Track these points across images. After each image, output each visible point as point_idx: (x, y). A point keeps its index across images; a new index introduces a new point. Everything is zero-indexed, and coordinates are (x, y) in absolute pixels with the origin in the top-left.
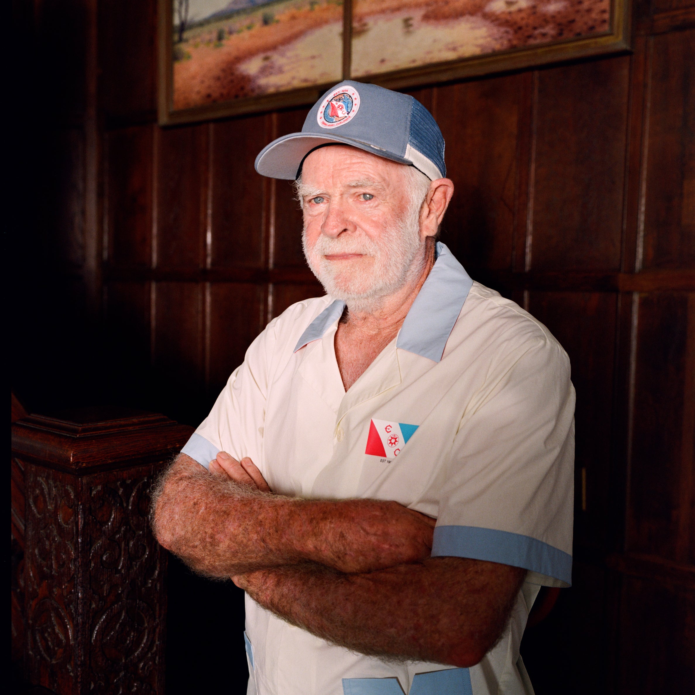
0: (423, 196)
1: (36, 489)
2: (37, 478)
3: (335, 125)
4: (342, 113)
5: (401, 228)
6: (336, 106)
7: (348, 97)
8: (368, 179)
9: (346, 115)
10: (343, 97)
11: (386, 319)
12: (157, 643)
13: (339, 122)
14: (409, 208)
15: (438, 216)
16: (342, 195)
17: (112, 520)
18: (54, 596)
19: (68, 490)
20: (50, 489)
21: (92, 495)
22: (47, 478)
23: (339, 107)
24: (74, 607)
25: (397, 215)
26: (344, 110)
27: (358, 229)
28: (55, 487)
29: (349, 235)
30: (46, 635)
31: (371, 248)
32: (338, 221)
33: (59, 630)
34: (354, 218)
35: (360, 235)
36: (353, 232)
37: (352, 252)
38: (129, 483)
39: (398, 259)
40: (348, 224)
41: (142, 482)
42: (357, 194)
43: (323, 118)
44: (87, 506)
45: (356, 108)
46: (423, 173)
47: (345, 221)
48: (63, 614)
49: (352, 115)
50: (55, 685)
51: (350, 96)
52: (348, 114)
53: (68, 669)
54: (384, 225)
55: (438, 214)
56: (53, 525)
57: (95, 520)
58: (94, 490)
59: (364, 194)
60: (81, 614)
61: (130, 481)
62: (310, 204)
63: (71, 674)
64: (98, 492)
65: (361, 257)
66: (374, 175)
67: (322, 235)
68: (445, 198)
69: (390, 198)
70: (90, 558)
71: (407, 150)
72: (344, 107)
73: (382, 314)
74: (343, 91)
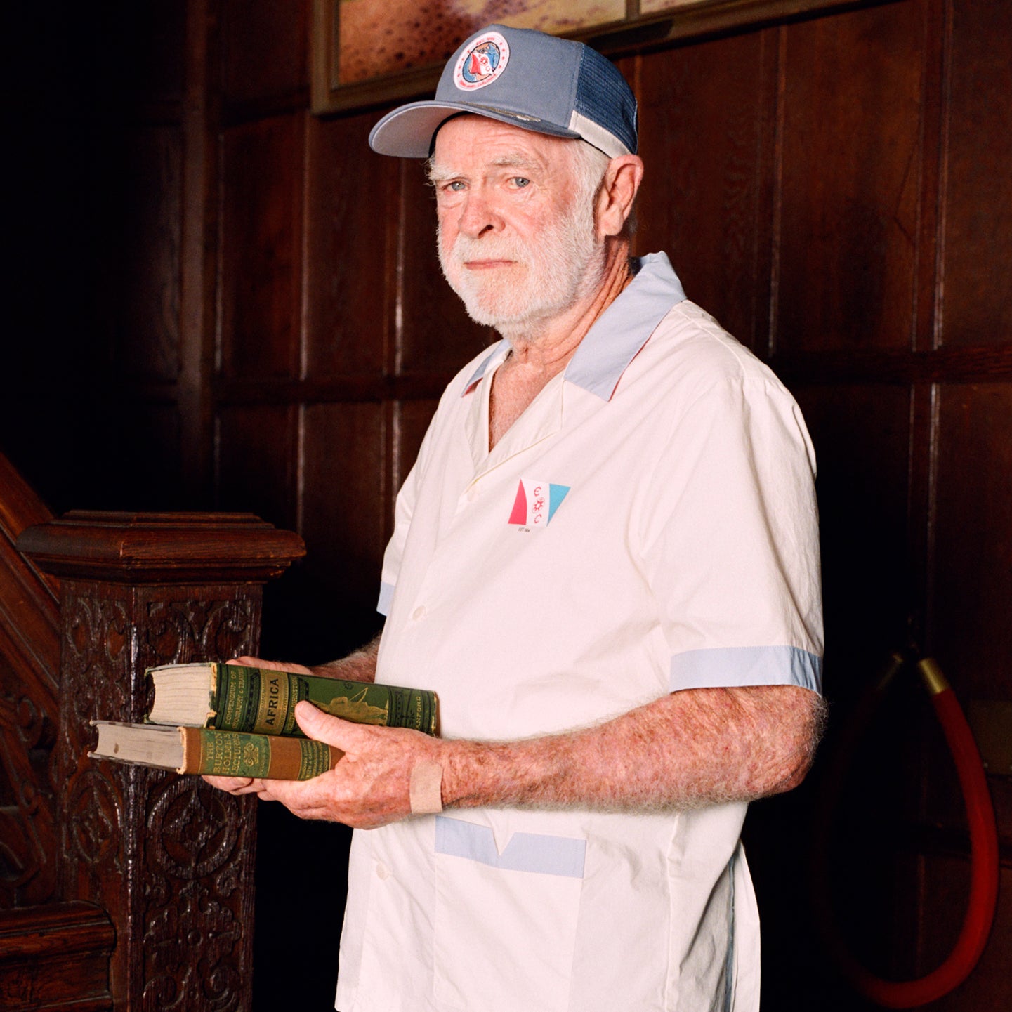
0: (598, 180)
1: (76, 617)
2: (76, 601)
3: (477, 87)
4: (486, 69)
5: (564, 225)
6: (479, 59)
7: (495, 48)
8: (519, 155)
9: (491, 72)
10: (488, 48)
11: (551, 350)
12: (243, 851)
13: (481, 82)
14: (576, 196)
15: (623, 208)
16: (485, 178)
17: (178, 655)
18: (98, 764)
19: (117, 608)
20: (94, 612)
21: (151, 615)
22: (91, 597)
23: (482, 60)
24: (124, 774)
25: (560, 207)
26: (489, 64)
27: (507, 226)
28: (101, 609)
29: (495, 234)
30: (87, 824)
31: (523, 253)
32: (478, 214)
33: (103, 813)
34: (501, 211)
35: (509, 235)
36: (500, 231)
37: (499, 258)
38: (203, 605)
39: (561, 269)
40: (493, 219)
41: (222, 608)
42: (506, 178)
43: (461, 76)
44: (144, 629)
45: (503, 63)
46: (596, 148)
47: (489, 214)
48: (109, 788)
49: (499, 72)
50: (98, 894)
51: (497, 47)
52: (493, 71)
53: (116, 866)
54: (542, 221)
55: (623, 204)
56: (98, 664)
57: (154, 652)
58: (153, 608)
59: (517, 179)
60: (133, 783)
61: (204, 603)
62: (445, 191)
63: (120, 872)
64: (159, 612)
65: (509, 266)
66: (528, 149)
67: (460, 234)
68: (633, 182)
69: (549, 182)
70: (147, 704)
71: (572, 118)
72: (489, 61)
73: (547, 343)
74: (488, 39)
